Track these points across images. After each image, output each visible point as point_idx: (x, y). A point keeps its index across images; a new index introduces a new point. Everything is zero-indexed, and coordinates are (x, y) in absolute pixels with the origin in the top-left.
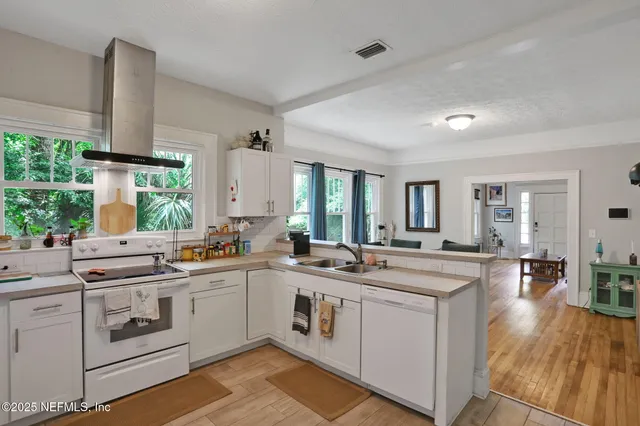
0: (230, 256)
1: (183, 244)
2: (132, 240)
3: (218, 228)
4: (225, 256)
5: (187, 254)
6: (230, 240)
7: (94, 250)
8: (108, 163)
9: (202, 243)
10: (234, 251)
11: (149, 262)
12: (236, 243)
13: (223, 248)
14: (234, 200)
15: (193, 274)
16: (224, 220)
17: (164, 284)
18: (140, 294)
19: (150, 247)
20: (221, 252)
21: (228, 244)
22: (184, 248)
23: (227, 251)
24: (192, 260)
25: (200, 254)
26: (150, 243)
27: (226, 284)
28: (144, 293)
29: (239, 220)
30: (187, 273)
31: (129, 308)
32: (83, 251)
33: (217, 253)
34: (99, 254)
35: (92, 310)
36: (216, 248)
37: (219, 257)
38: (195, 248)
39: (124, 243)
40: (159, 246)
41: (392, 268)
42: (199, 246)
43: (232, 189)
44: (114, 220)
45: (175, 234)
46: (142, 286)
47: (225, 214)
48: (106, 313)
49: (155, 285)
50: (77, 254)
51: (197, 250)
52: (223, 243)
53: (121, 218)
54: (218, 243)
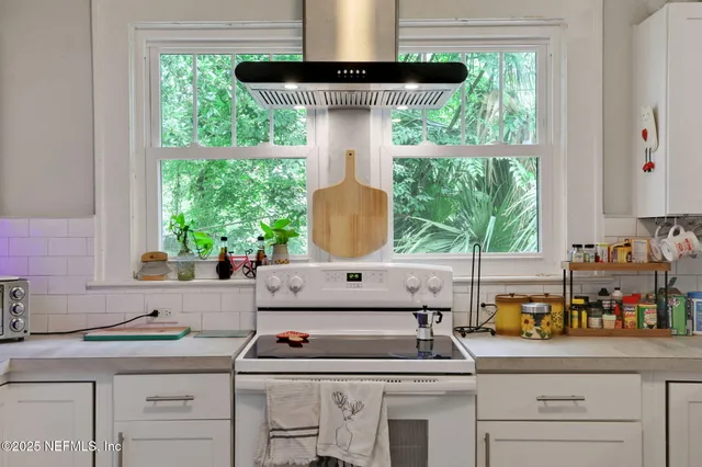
0: (638, 331)
1: (502, 290)
2: (374, 271)
3: (601, 250)
4: (621, 331)
5: (508, 317)
6: (645, 286)
7: (295, 290)
9: (557, 291)
10: (651, 318)
11: (406, 327)
12: (662, 295)
13: (618, 309)
14: (649, 167)
15: (486, 367)
16: (624, 227)
17: (408, 384)
18: (341, 402)
19: (412, 290)
20: (610, 319)
21: (635, 298)
22: (500, 300)
23: (630, 317)
24: (517, 333)
25: (538, 317)
26: (412, 280)
28: (351, 400)
29: (665, 224)
30: (467, 363)
31: (314, 431)
32: (273, 290)
33: (595, 322)
36: (591, 307)
37: (603, 333)
38: (531, 300)
39: (355, 277)
40: (434, 291)
42: (547, 299)
43: (645, 134)
44: (340, 225)
45: (476, 263)
46: (344, 383)
47: (629, 211)
49: (380, 384)
50: (265, 299)
51: (533, 307)
52: (617, 294)
53: (354, 221)
54: (604, 292)
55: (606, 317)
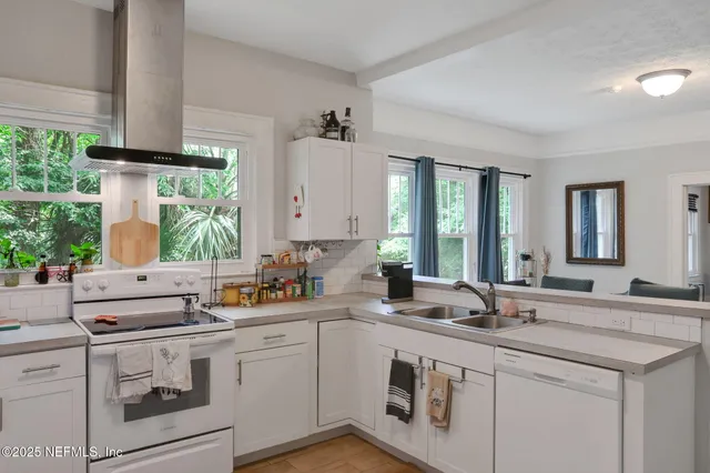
0: (293, 299)
1: (230, 280)
2: (154, 274)
3: (275, 257)
4: (286, 299)
5: (232, 296)
6: (293, 276)
7: (103, 288)
8: (121, 163)
9: (253, 280)
10: (298, 291)
11: (178, 306)
12: (302, 279)
13: (283, 288)
14: (298, 215)
15: (241, 324)
16: (283, 245)
17: (199, 339)
18: (165, 353)
19: (178, 284)
20: (280, 293)
21: (289, 282)
22: (226, 287)
23: (289, 292)
24: (238, 304)
25: (250, 295)
26: (178, 278)
27: (288, 340)
28: (172, 351)
29: (306, 245)
30: (231, 324)
31: (149, 374)
32: (87, 289)
33: (273, 295)
34: (108, 294)
35: (101, 374)
36: (272, 288)
37: (277, 301)
38: (242, 286)
39: (143, 278)
40: (191, 284)
41: (545, 322)
42: (249, 284)
43: (296, 199)
44: (128, 246)
45: (214, 267)
46: (167, 343)
47: (285, 238)
48: (119, 379)
49: (187, 341)
50: (79, 295)
51: (245, 290)
52: (282, 280)
53: (138, 243)
54: (276, 280)
55: (278, 292)
